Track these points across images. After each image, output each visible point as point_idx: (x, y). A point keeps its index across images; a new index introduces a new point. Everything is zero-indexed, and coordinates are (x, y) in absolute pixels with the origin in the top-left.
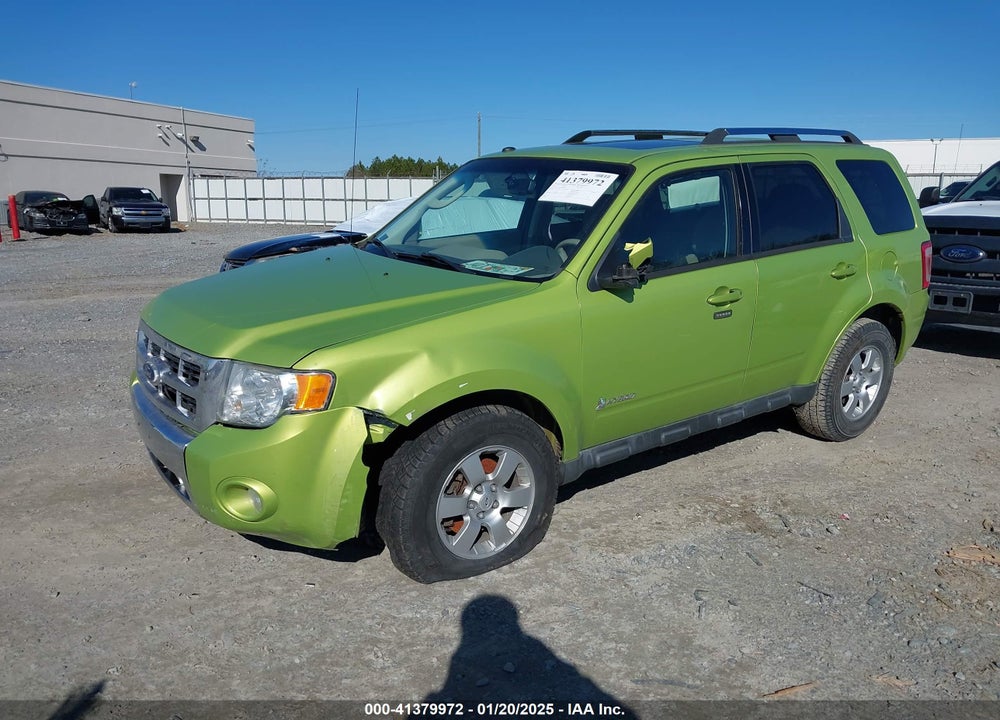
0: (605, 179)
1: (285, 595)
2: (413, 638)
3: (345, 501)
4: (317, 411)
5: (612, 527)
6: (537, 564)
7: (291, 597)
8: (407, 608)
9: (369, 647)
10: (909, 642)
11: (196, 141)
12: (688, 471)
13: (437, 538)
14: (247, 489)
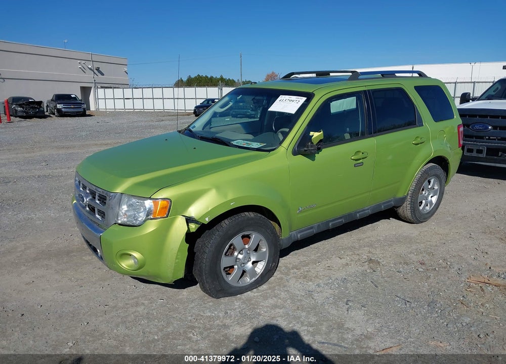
0: (300, 100)
1: (150, 305)
2: (211, 325)
3: (177, 261)
4: (164, 218)
5: (306, 269)
6: (270, 288)
7: (152, 306)
8: (207, 311)
9: (190, 330)
10: (447, 325)
11: (98, 69)
12: (343, 239)
13: (221, 277)
14: (130, 255)
